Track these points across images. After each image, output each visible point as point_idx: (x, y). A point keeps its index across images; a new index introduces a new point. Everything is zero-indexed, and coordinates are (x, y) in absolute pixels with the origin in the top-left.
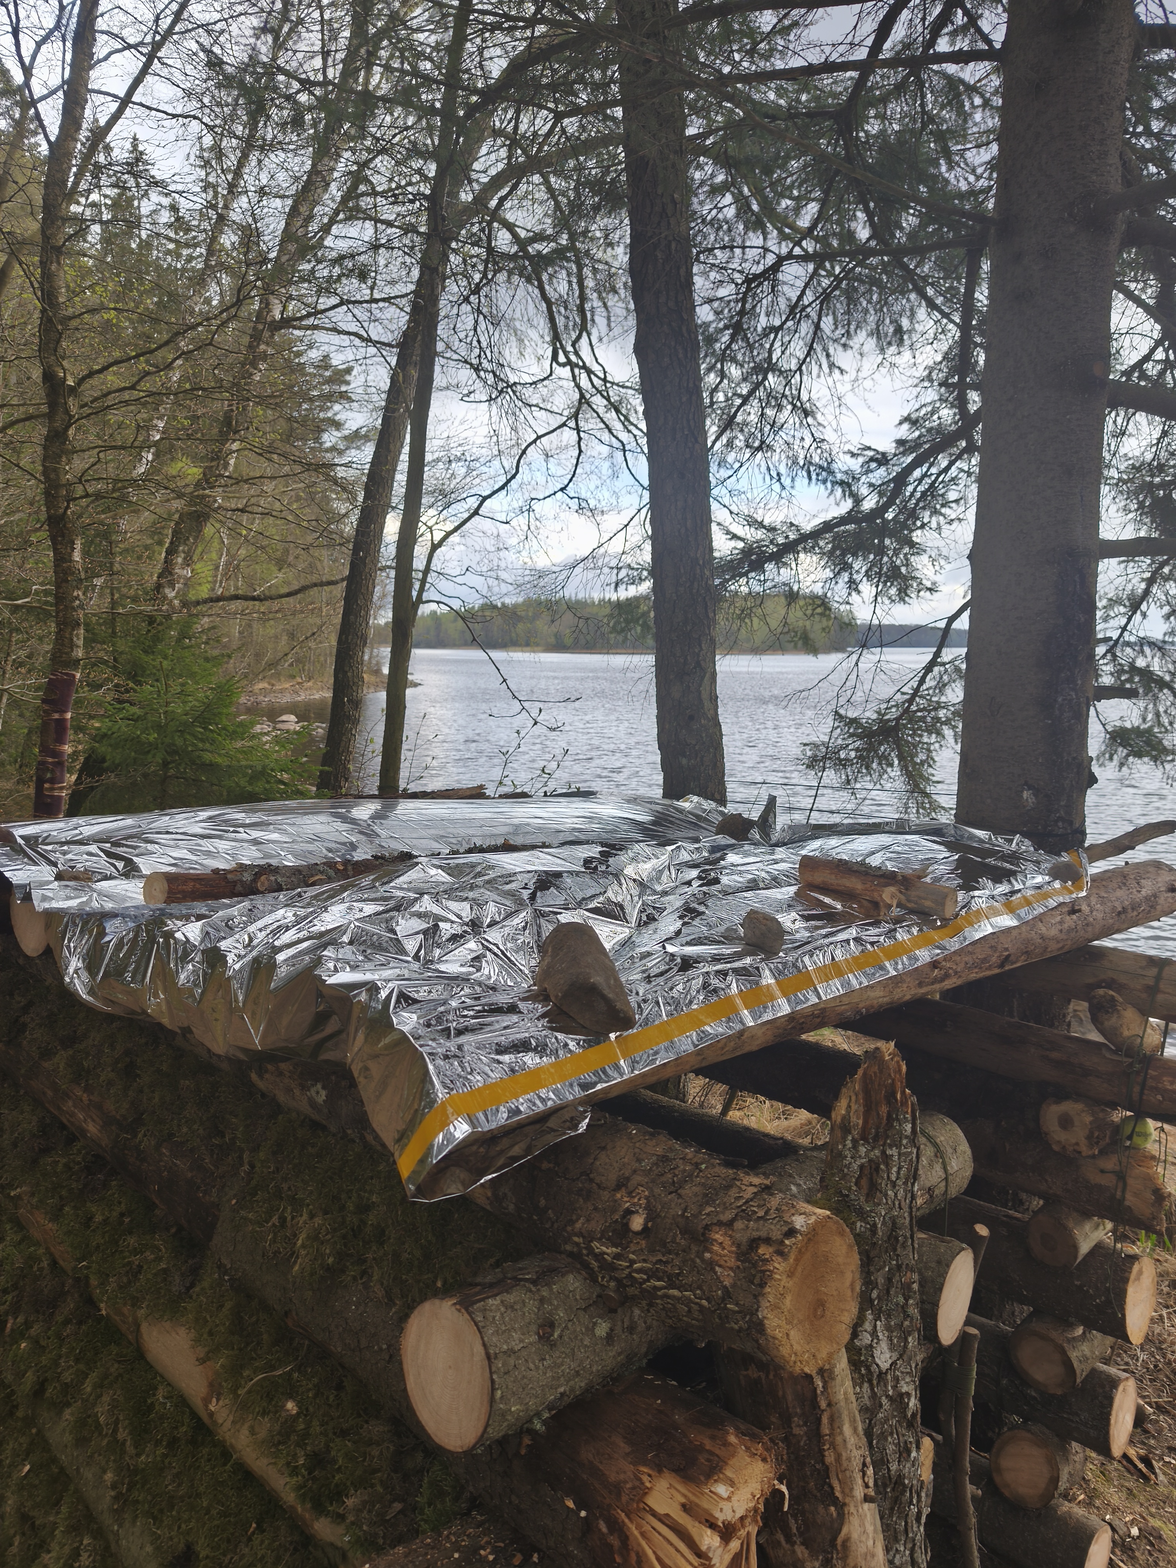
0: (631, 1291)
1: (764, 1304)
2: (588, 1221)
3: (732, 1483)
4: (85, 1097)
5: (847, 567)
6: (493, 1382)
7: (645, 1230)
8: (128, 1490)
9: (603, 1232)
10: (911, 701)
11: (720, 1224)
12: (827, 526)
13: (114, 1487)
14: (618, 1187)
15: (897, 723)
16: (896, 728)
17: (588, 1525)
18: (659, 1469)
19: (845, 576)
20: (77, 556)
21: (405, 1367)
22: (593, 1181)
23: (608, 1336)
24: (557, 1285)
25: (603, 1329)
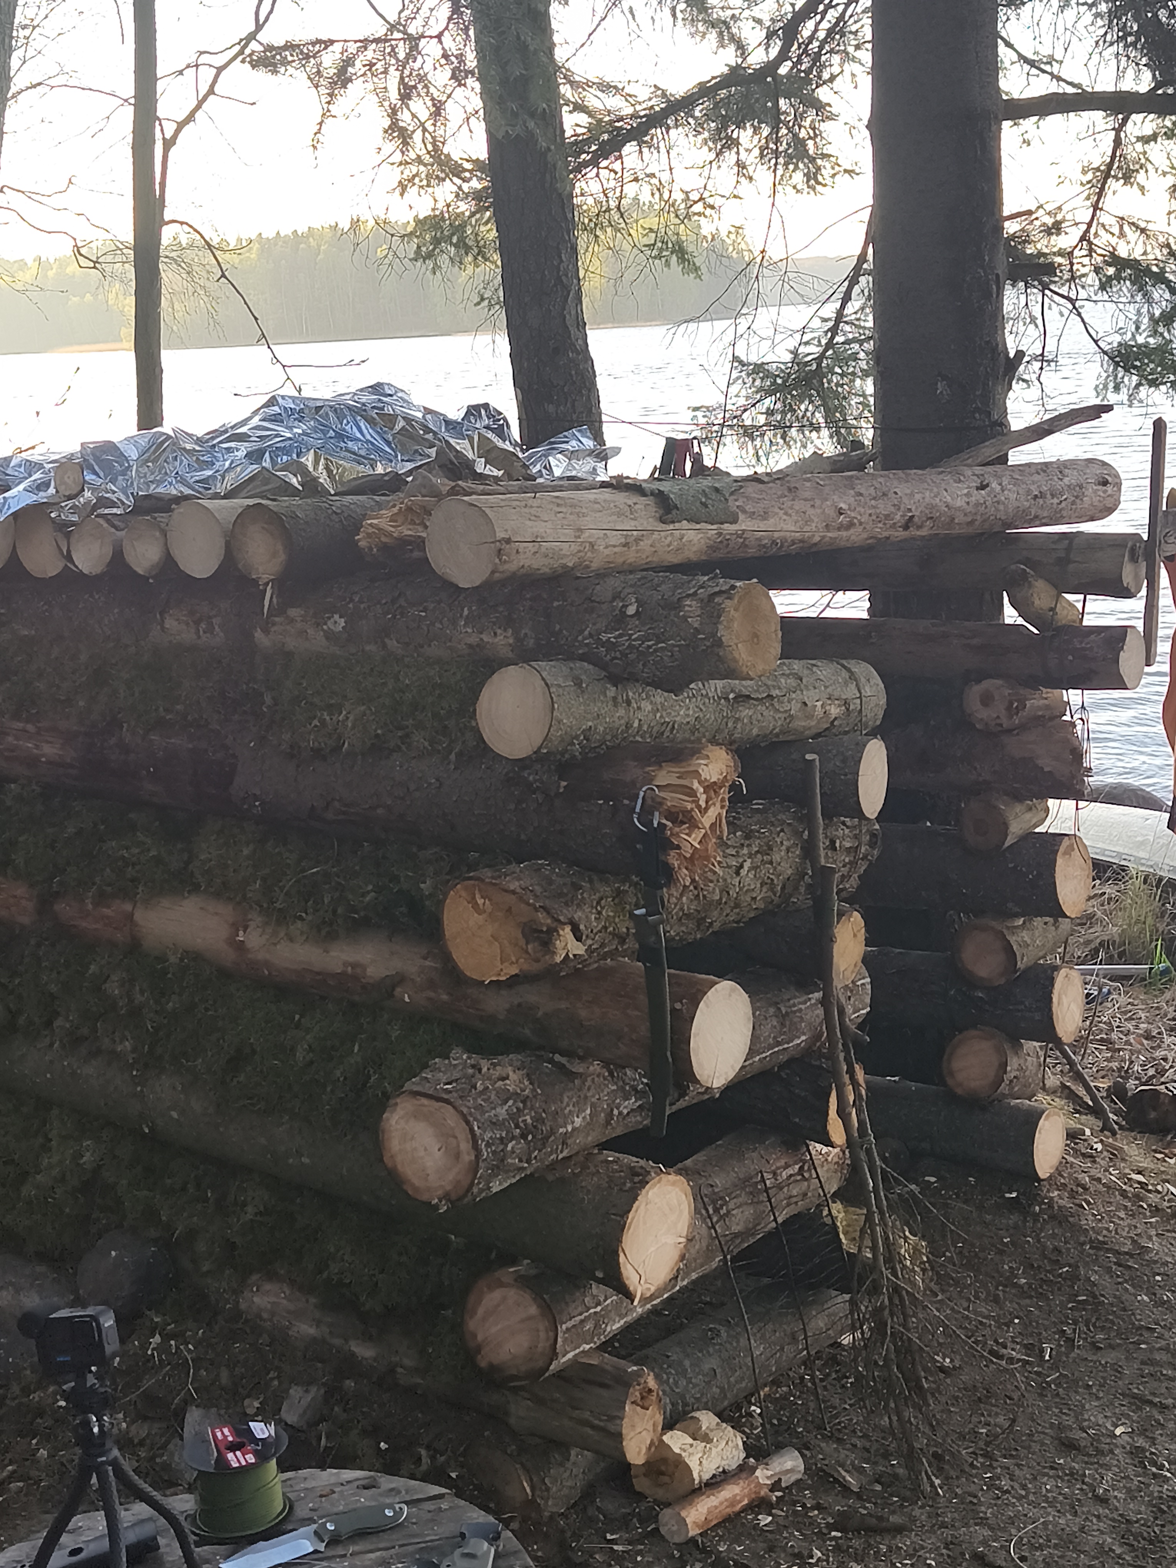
0: (632, 656)
1: (720, 627)
2: (594, 624)
5: (732, 143)
6: (551, 698)
7: (638, 613)
9: (606, 626)
10: (834, 330)
11: (688, 596)
12: (704, 91)
14: (614, 599)
15: (819, 365)
16: (819, 374)
17: (615, 810)
18: (659, 764)
19: (730, 157)
22: (593, 601)
23: (614, 699)
24: (578, 664)
25: (612, 691)
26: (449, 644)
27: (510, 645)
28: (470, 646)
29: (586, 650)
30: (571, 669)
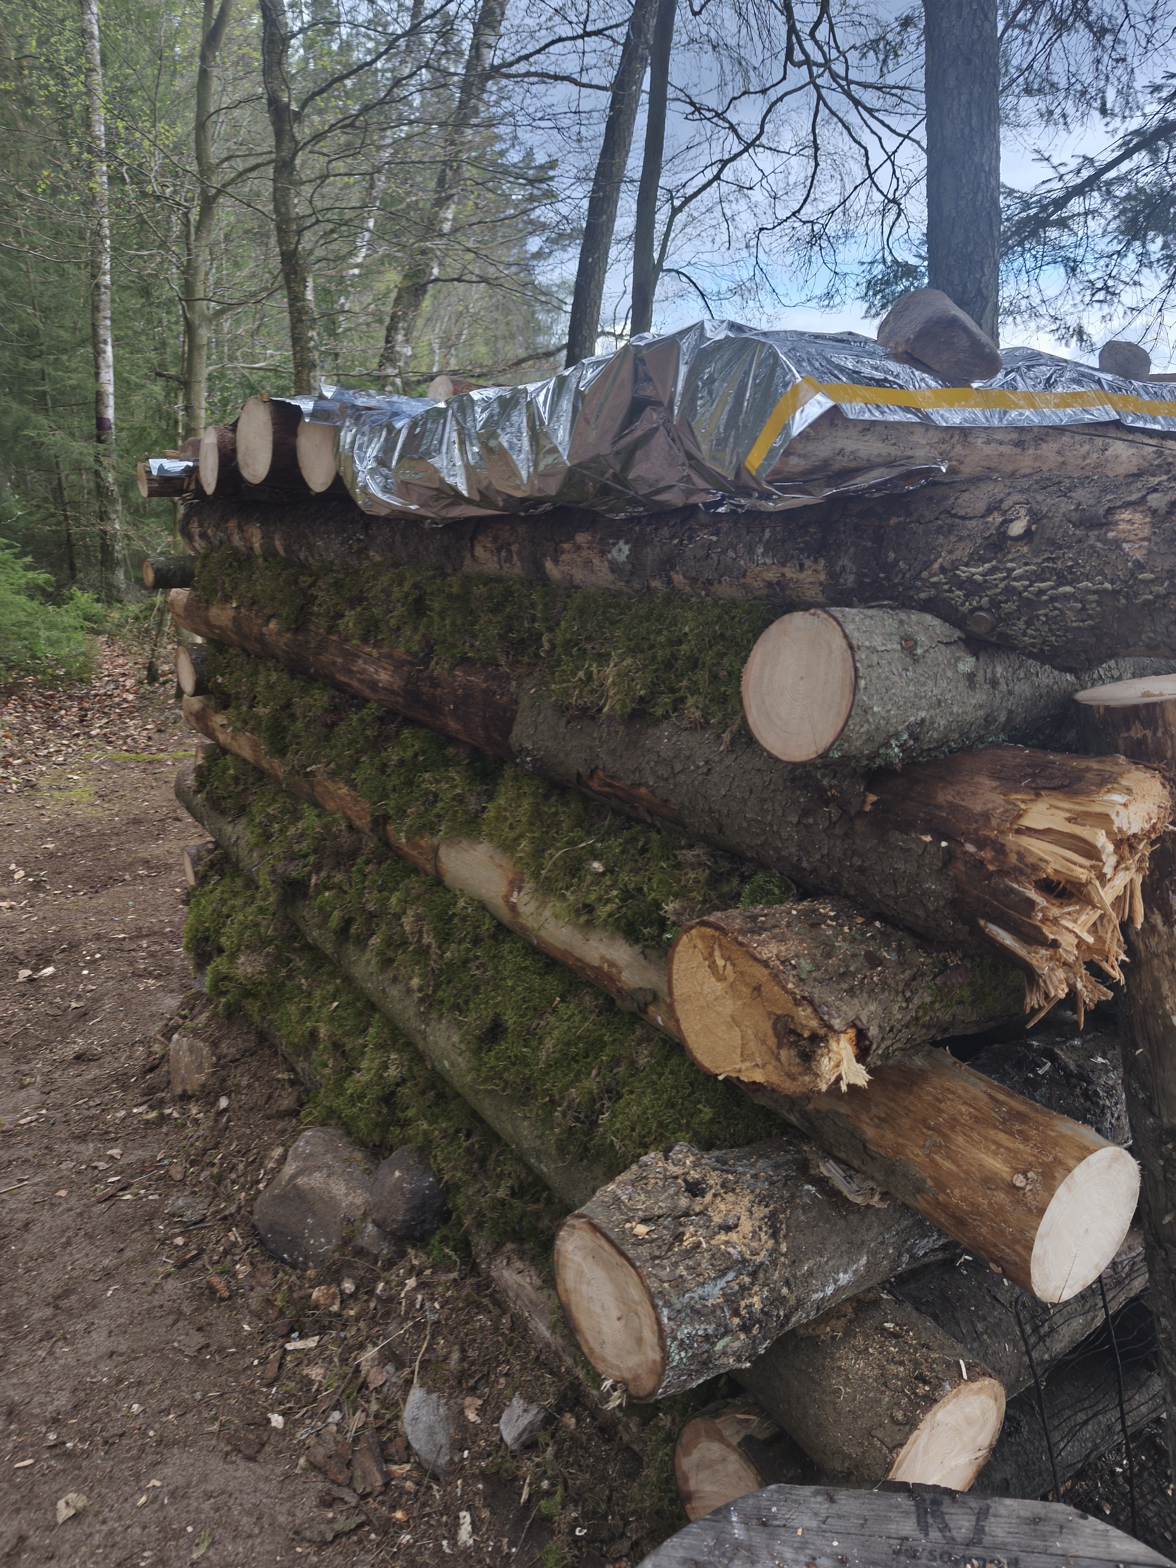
0: (1009, 607)
2: (951, 552)
3: (1129, 791)
4: (375, 653)
6: (856, 669)
7: (1028, 534)
8: (434, 992)
9: (971, 555)
11: (1127, 505)
13: (420, 990)
14: (989, 511)
17: (949, 857)
18: (1037, 793)
20: (309, 295)
21: (746, 702)
22: (955, 516)
23: (971, 677)
24: (915, 616)
25: (967, 664)
26: (742, 581)
27: (821, 584)
28: (770, 584)
29: (933, 592)
30: (901, 622)
